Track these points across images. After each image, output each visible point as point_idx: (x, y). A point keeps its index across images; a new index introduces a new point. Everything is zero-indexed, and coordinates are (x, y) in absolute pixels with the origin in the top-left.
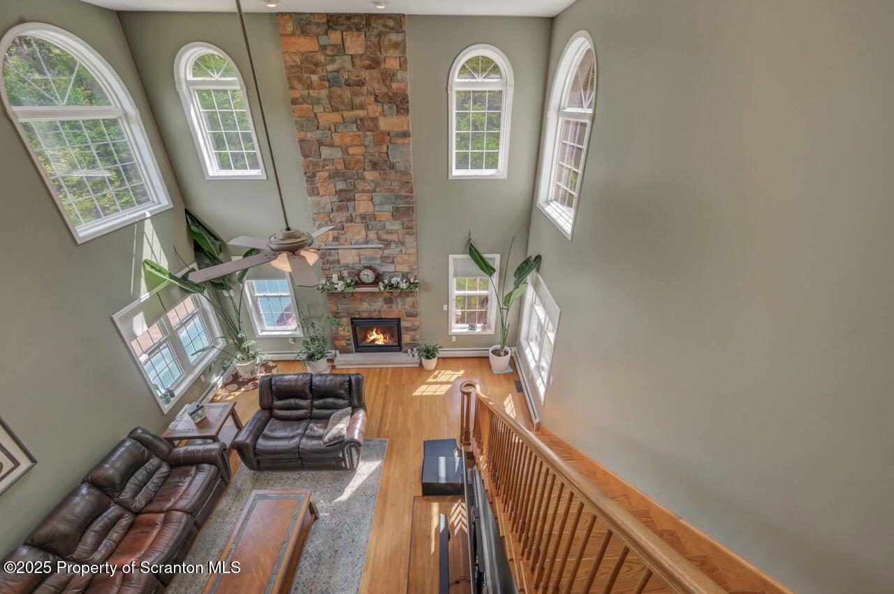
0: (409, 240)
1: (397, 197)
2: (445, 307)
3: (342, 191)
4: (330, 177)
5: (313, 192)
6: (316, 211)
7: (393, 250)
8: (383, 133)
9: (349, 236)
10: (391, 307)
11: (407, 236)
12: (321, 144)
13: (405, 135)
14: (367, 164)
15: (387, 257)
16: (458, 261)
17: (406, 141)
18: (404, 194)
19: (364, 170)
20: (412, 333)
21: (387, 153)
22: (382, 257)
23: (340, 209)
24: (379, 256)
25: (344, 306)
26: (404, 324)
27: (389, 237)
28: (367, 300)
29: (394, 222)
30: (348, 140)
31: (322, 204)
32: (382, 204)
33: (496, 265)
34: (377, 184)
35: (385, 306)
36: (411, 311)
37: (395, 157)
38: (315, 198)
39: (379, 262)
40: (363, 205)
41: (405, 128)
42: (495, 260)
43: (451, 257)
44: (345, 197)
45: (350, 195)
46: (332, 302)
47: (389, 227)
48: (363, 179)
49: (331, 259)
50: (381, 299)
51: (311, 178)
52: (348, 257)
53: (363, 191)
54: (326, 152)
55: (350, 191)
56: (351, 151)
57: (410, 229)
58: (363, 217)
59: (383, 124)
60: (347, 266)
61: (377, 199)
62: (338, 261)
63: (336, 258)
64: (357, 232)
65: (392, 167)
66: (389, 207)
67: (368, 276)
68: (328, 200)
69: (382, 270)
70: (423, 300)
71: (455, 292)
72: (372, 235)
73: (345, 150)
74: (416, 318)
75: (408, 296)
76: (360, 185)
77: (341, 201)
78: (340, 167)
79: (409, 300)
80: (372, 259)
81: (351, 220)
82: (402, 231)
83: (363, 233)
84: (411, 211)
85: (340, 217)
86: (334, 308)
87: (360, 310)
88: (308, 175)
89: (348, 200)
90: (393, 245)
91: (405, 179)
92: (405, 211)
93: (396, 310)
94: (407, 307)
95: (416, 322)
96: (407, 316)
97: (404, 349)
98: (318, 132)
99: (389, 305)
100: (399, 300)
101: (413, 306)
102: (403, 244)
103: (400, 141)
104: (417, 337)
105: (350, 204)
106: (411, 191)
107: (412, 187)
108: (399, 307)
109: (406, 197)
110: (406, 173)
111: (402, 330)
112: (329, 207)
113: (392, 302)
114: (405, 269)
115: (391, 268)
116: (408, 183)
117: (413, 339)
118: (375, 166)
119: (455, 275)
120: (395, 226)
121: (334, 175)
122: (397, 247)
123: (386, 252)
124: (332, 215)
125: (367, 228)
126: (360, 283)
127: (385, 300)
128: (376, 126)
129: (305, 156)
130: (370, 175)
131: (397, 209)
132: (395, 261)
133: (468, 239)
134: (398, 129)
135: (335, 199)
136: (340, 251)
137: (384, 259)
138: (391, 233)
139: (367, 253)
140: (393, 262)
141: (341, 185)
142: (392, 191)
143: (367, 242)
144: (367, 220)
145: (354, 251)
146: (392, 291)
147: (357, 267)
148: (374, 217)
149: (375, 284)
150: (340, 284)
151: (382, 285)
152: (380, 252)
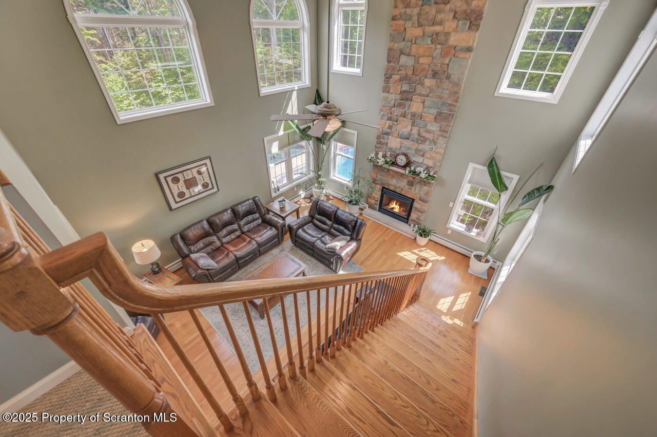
0: (441, 141)
1: (443, 104)
2: (451, 205)
3: (405, 92)
4: (400, 80)
5: (386, 90)
6: (383, 104)
7: (426, 147)
8: (450, 47)
9: (399, 127)
10: (410, 189)
11: (441, 138)
12: (402, 53)
13: (469, 50)
14: (430, 72)
15: (420, 151)
16: (476, 171)
17: (467, 55)
18: (450, 102)
19: (426, 77)
20: (419, 214)
21: (448, 65)
22: (416, 149)
23: (400, 105)
24: (415, 148)
25: (381, 177)
26: (415, 205)
27: (427, 135)
28: (397, 178)
29: (434, 123)
30: (421, 51)
31: (389, 100)
32: (430, 107)
33: (511, 186)
34: (431, 91)
35: (407, 186)
36: (424, 197)
37: (454, 71)
38: (385, 94)
39: (413, 152)
40: (416, 106)
41: (470, 44)
43: (471, 166)
44: (406, 97)
45: (409, 96)
46: (374, 171)
47: (429, 127)
48: (422, 84)
49: (383, 141)
50: (406, 181)
51: (388, 78)
52: (394, 143)
53: (420, 95)
54: (404, 60)
55: (411, 92)
56: (422, 60)
57: (444, 132)
58: (413, 115)
59: (453, 40)
60: (391, 149)
61: (427, 103)
62: (387, 144)
63: (386, 141)
64: (405, 127)
65: (448, 77)
66: (434, 111)
67: (402, 160)
68: (393, 97)
69: (413, 159)
70: (435, 192)
71: (464, 195)
72: (415, 131)
73: (417, 58)
74: (426, 204)
75: (423, 184)
76: (419, 89)
77: (402, 100)
78: (410, 72)
79: (425, 188)
80: (409, 149)
81: (404, 115)
82: (438, 133)
83: (409, 127)
84: (450, 118)
85: (397, 112)
86: (375, 176)
87: (390, 183)
88: (387, 76)
89: (407, 100)
90: (427, 142)
91: (455, 89)
92: (445, 117)
93: (414, 192)
94: (422, 193)
95: (425, 207)
96: (420, 200)
97: (409, 223)
98: (403, 43)
99: (409, 187)
100: (418, 186)
101: (427, 194)
102: (435, 143)
103: (462, 55)
104: (421, 218)
105: (407, 103)
106: (456, 101)
107: (458, 98)
108: (416, 191)
109: (451, 105)
110: (457, 85)
111: (413, 209)
112: (393, 102)
113: (413, 186)
114: (430, 163)
115: (420, 159)
116: (456, 93)
117: (418, 219)
118: (435, 75)
119: (470, 182)
120: (434, 127)
121: (404, 79)
122: (430, 144)
123: (421, 146)
124: (393, 109)
125: (413, 124)
126: (394, 164)
127: (408, 182)
128: (447, 40)
129: (389, 62)
130: (428, 82)
131: (439, 114)
132: (426, 155)
133: (493, 153)
134: (465, 45)
135: (398, 97)
136: (390, 137)
137: (417, 151)
138: (429, 132)
139: (407, 143)
140: (423, 156)
141: (405, 87)
142: (441, 98)
143: (410, 134)
144: (415, 118)
145: (399, 139)
146: (415, 176)
147: (397, 152)
148: (421, 117)
149: (404, 168)
150: (381, 160)
151: (408, 170)
152: (416, 145)
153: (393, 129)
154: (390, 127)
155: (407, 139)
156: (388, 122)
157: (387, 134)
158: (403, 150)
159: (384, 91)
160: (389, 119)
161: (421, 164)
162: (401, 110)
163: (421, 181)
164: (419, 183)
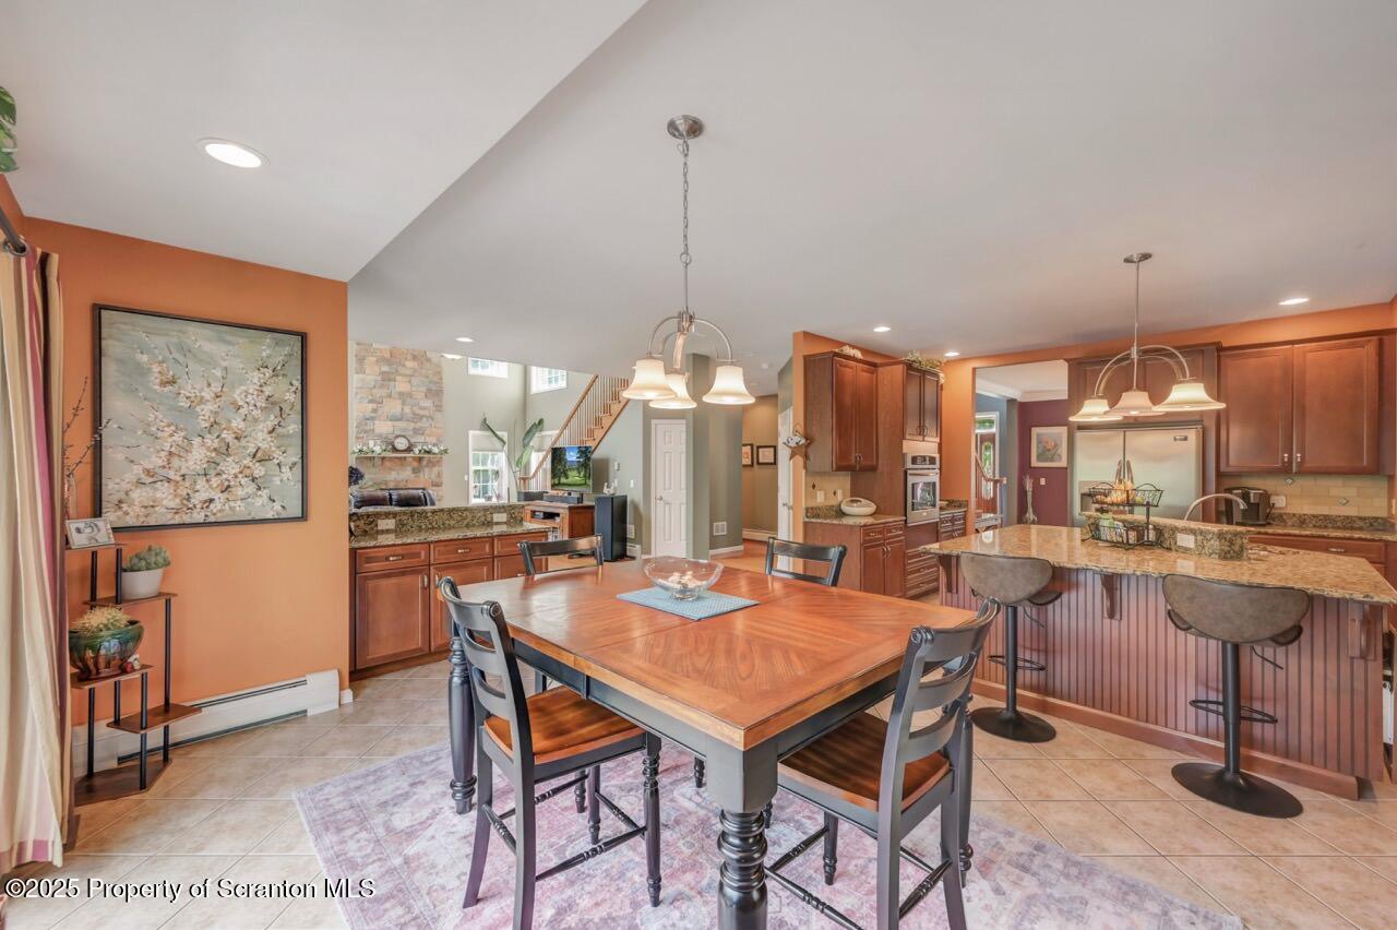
0: (438, 415)
1: (431, 382)
2: (466, 478)
3: (385, 373)
4: (377, 361)
7: (424, 424)
9: (386, 410)
10: (418, 477)
11: (436, 413)
15: (421, 430)
16: (475, 435)
18: (436, 381)
19: (406, 360)
22: (416, 428)
23: (382, 386)
24: (412, 428)
27: (422, 412)
29: (426, 401)
32: (418, 386)
33: (505, 439)
34: (415, 371)
38: (362, 376)
39: (411, 433)
40: (401, 385)
42: (504, 435)
43: (471, 433)
44: (387, 378)
45: (391, 377)
47: (423, 404)
48: (404, 366)
49: (367, 428)
50: (409, 468)
52: (383, 427)
53: (404, 375)
55: (392, 374)
57: (439, 408)
58: (401, 394)
60: (380, 436)
61: (414, 382)
62: (373, 430)
63: (372, 428)
64: (394, 407)
65: (428, 360)
66: (424, 389)
67: (401, 444)
69: (412, 441)
70: (447, 470)
71: (473, 468)
72: (407, 410)
75: (434, 466)
76: (402, 370)
77: (384, 381)
78: (387, 355)
79: (436, 469)
80: (405, 430)
81: (390, 396)
82: (433, 408)
83: (400, 408)
84: (440, 394)
89: (390, 380)
90: (424, 419)
91: (437, 371)
92: (435, 394)
93: (422, 480)
94: (433, 477)
95: (441, 490)
96: (433, 485)
99: (416, 473)
100: (426, 470)
101: (439, 475)
102: (432, 418)
105: (392, 383)
106: (441, 379)
107: (442, 376)
108: (426, 477)
109: (437, 383)
110: (438, 366)
112: (373, 383)
113: (420, 472)
114: (436, 440)
115: (421, 439)
116: (439, 373)
118: (415, 358)
119: (474, 452)
120: (428, 403)
121: (382, 360)
122: (427, 421)
123: (420, 425)
124: (374, 391)
125: (404, 403)
126: (395, 450)
127: (413, 469)
130: (410, 364)
131: (429, 390)
132: (426, 432)
133: (484, 415)
135: (379, 378)
136: (376, 422)
137: (416, 431)
138: (425, 408)
139: (402, 424)
140: (423, 434)
141: (385, 368)
142: (427, 377)
143: (402, 414)
144: (404, 397)
145: (390, 423)
146: (426, 455)
147: (391, 437)
148: (410, 395)
149: (409, 449)
150: (378, 449)
151: (416, 450)
152: (412, 425)
153: (380, 412)
154: (375, 411)
155: (401, 420)
156: (370, 405)
157: (373, 419)
158: (399, 433)
159: (357, 373)
160: (370, 402)
161: (425, 443)
162: (384, 392)
163: (429, 461)
164: (427, 466)
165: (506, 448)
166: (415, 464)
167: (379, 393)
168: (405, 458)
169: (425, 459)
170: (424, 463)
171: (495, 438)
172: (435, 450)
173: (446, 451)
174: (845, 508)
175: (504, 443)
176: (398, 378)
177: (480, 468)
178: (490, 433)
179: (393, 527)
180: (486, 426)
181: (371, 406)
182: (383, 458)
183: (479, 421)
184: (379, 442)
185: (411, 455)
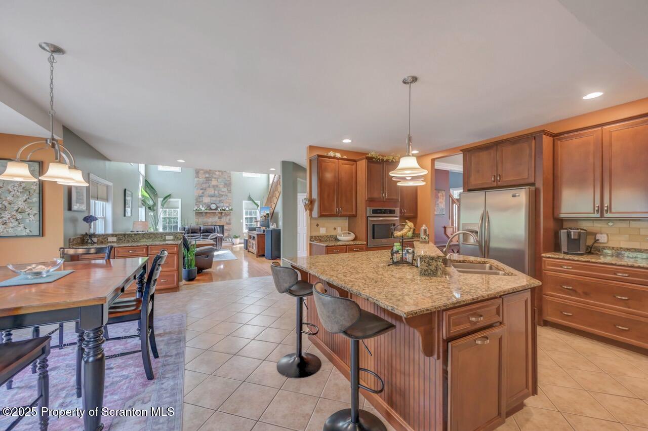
0: (229, 194)
1: (226, 180)
2: (241, 221)
4: (204, 173)
5: (197, 177)
6: (197, 183)
7: (223, 198)
9: (208, 192)
10: (221, 220)
16: (245, 203)
18: (228, 180)
20: (228, 232)
23: (206, 183)
25: (202, 220)
26: (225, 228)
28: (212, 217)
31: (199, 181)
32: (220, 182)
34: (220, 176)
35: (218, 219)
36: (228, 222)
38: (197, 179)
39: (218, 202)
40: (214, 182)
42: (258, 202)
43: (244, 202)
45: (210, 179)
46: (197, 218)
47: (223, 190)
48: (215, 174)
49: (200, 200)
50: (217, 217)
51: (197, 173)
52: (206, 200)
53: (215, 178)
57: (229, 191)
58: (214, 186)
60: (205, 203)
61: (219, 180)
62: (202, 201)
64: (211, 191)
65: (225, 172)
66: (223, 183)
67: (213, 207)
68: (202, 180)
69: (218, 205)
70: (233, 218)
71: (244, 216)
72: (216, 192)
75: (227, 215)
76: (214, 176)
77: (207, 180)
78: (208, 170)
79: (228, 217)
80: (215, 201)
81: (209, 187)
82: (227, 191)
83: (213, 192)
84: (230, 185)
86: (197, 221)
87: (208, 221)
89: (209, 180)
90: (223, 196)
92: (228, 185)
93: (223, 222)
94: (227, 220)
95: (230, 226)
96: (227, 224)
100: (224, 217)
101: (230, 220)
102: (227, 196)
104: (230, 234)
105: (210, 182)
106: (231, 179)
108: (224, 220)
110: (229, 173)
111: (225, 231)
112: (202, 182)
114: (227, 205)
115: (222, 204)
116: (230, 176)
117: (229, 235)
119: (245, 210)
120: (225, 189)
122: (225, 197)
123: (221, 199)
124: (202, 185)
125: (215, 190)
126: (211, 209)
130: (217, 173)
131: (225, 184)
132: (224, 202)
133: (249, 194)
135: (205, 180)
136: (203, 198)
137: (220, 201)
138: (223, 192)
139: (214, 199)
141: (207, 176)
142: (225, 178)
143: (214, 194)
144: (215, 187)
145: (209, 198)
146: (224, 211)
147: (210, 204)
148: (217, 186)
149: (216, 209)
150: (203, 209)
151: (219, 209)
152: (219, 199)
153: (205, 193)
154: (203, 193)
155: (213, 197)
157: (201, 196)
158: (212, 202)
159: (196, 178)
160: (201, 189)
161: (223, 206)
162: (207, 185)
163: (225, 214)
164: (224, 215)
165: (259, 208)
166: (219, 215)
167: (204, 186)
168: (215, 212)
169: (223, 213)
170: (223, 214)
171: (254, 204)
172: (227, 209)
173: (232, 210)
174: (339, 237)
175: (258, 206)
176: (213, 179)
177: (249, 216)
178: (251, 202)
179: (116, 240)
180: (250, 199)
181: (201, 191)
182: (206, 213)
183: (247, 197)
184: (204, 206)
185: (217, 211)
